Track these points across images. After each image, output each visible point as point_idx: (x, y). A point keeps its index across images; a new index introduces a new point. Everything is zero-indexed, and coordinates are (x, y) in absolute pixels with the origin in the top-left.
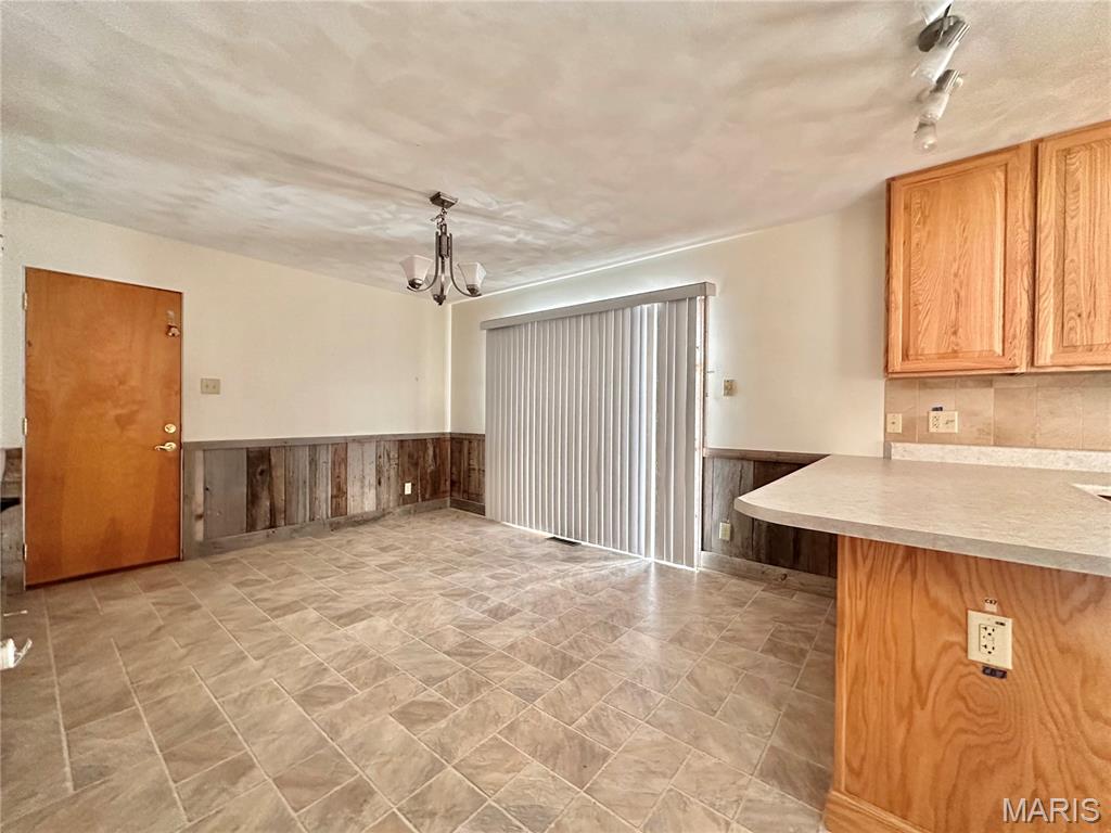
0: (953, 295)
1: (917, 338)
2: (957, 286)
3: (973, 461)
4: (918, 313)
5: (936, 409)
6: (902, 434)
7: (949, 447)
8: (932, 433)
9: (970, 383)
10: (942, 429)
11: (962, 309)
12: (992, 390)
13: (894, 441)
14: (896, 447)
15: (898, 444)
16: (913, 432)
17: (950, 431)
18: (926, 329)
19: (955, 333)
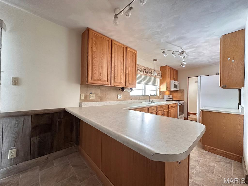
0: (100, 66)
1: (94, 74)
2: (101, 64)
3: (97, 105)
4: (94, 68)
5: (91, 93)
6: (84, 100)
7: (94, 102)
8: (90, 99)
9: (96, 87)
10: (92, 98)
11: (102, 70)
12: (100, 89)
13: (83, 102)
14: (83, 104)
15: (83, 103)
16: (86, 99)
17: (93, 98)
18: (96, 73)
19: (101, 75)
